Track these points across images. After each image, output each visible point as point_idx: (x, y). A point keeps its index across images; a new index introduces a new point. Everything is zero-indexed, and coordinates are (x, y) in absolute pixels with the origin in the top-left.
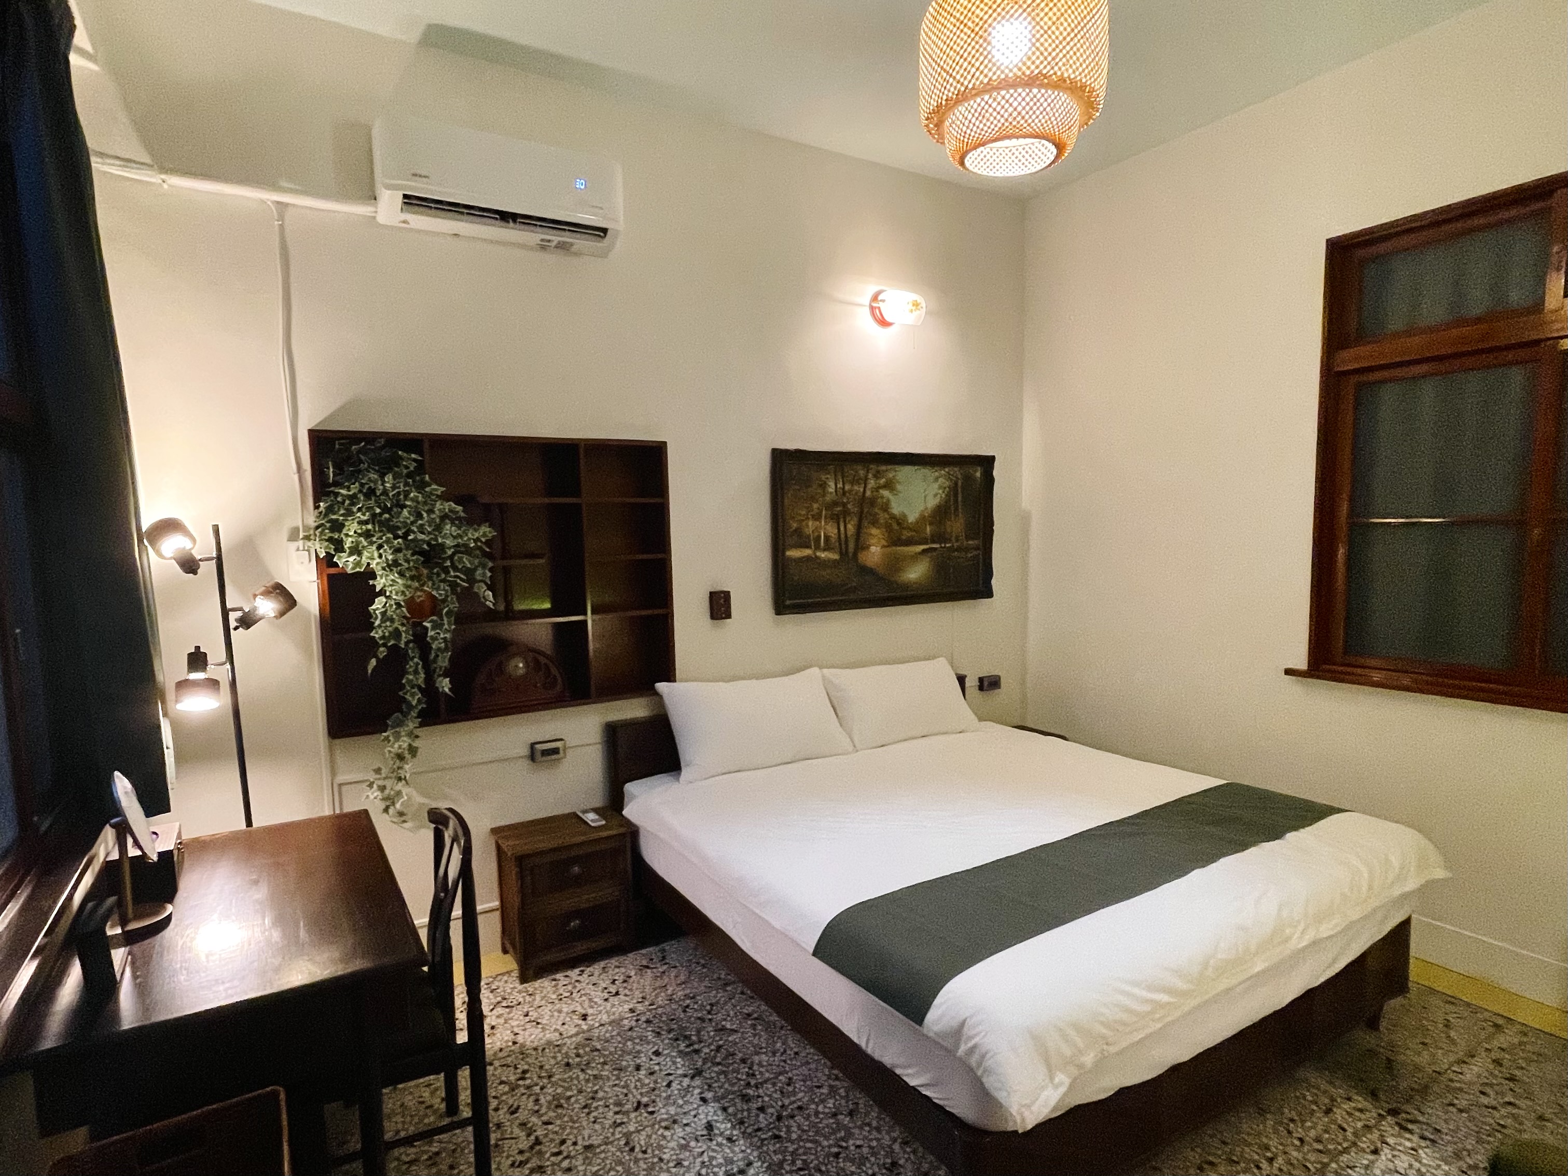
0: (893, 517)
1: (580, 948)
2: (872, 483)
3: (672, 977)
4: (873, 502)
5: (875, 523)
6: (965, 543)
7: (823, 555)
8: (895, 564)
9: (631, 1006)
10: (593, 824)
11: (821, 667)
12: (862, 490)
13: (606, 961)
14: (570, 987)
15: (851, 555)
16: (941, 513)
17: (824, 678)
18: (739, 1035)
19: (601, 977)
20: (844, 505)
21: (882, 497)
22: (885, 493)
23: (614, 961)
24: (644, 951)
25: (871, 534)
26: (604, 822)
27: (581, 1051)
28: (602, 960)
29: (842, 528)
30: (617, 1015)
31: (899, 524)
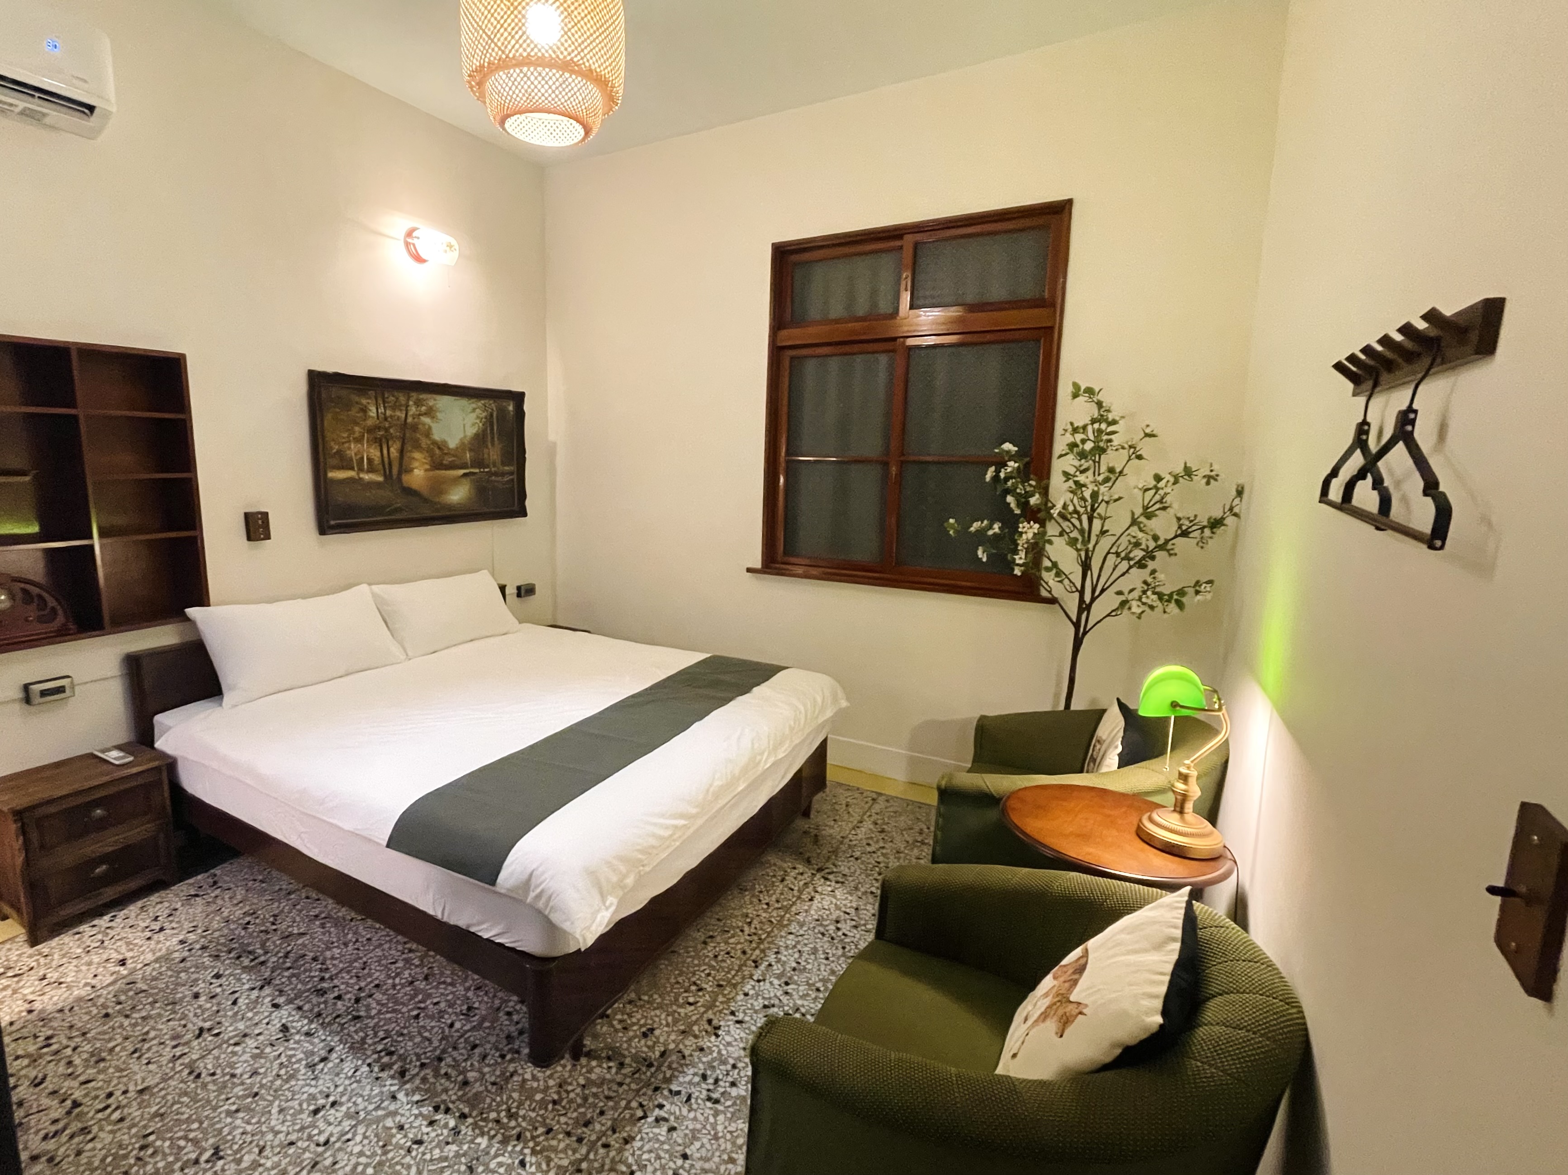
0: (435, 443)
1: (110, 893)
2: (413, 410)
3: (227, 900)
4: (415, 428)
5: (417, 447)
6: (501, 468)
7: (366, 477)
8: (439, 487)
9: (181, 937)
10: (117, 762)
11: (370, 584)
12: (403, 416)
13: (145, 900)
14: (100, 937)
15: (395, 477)
16: (480, 440)
17: (374, 596)
18: (308, 937)
19: (140, 917)
20: (387, 430)
21: (424, 424)
22: (426, 420)
23: (154, 898)
24: (191, 881)
25: (414, 458)
26: (131, 759)
27: (123, 998)
28: (139, 899)
29: (385, 452)
30: (164, 950)
31: (439, 448)
